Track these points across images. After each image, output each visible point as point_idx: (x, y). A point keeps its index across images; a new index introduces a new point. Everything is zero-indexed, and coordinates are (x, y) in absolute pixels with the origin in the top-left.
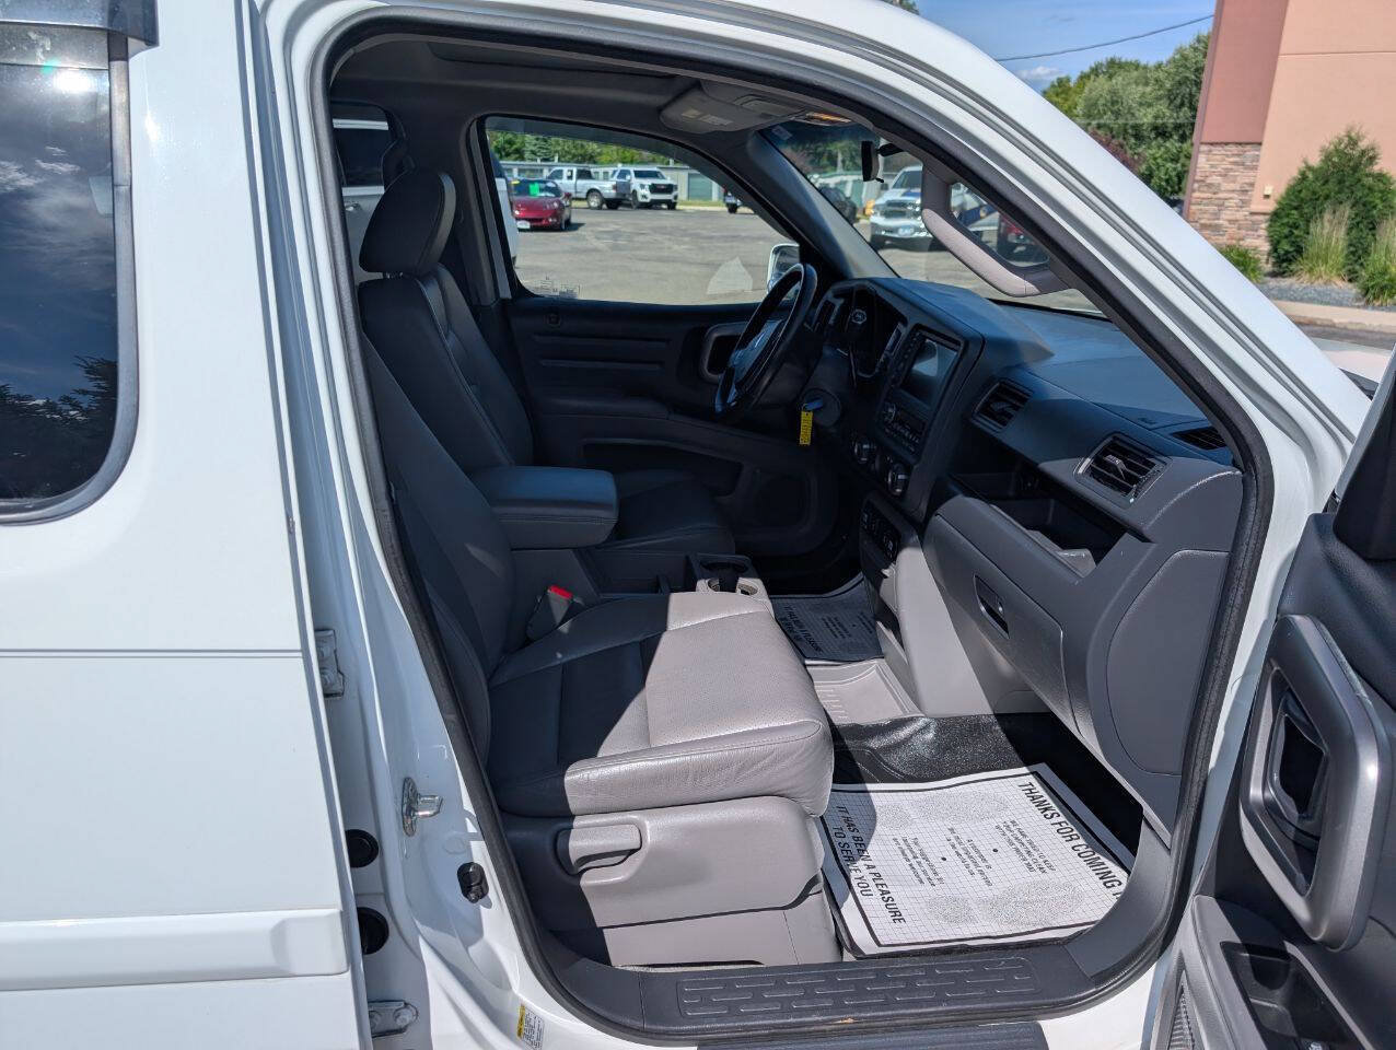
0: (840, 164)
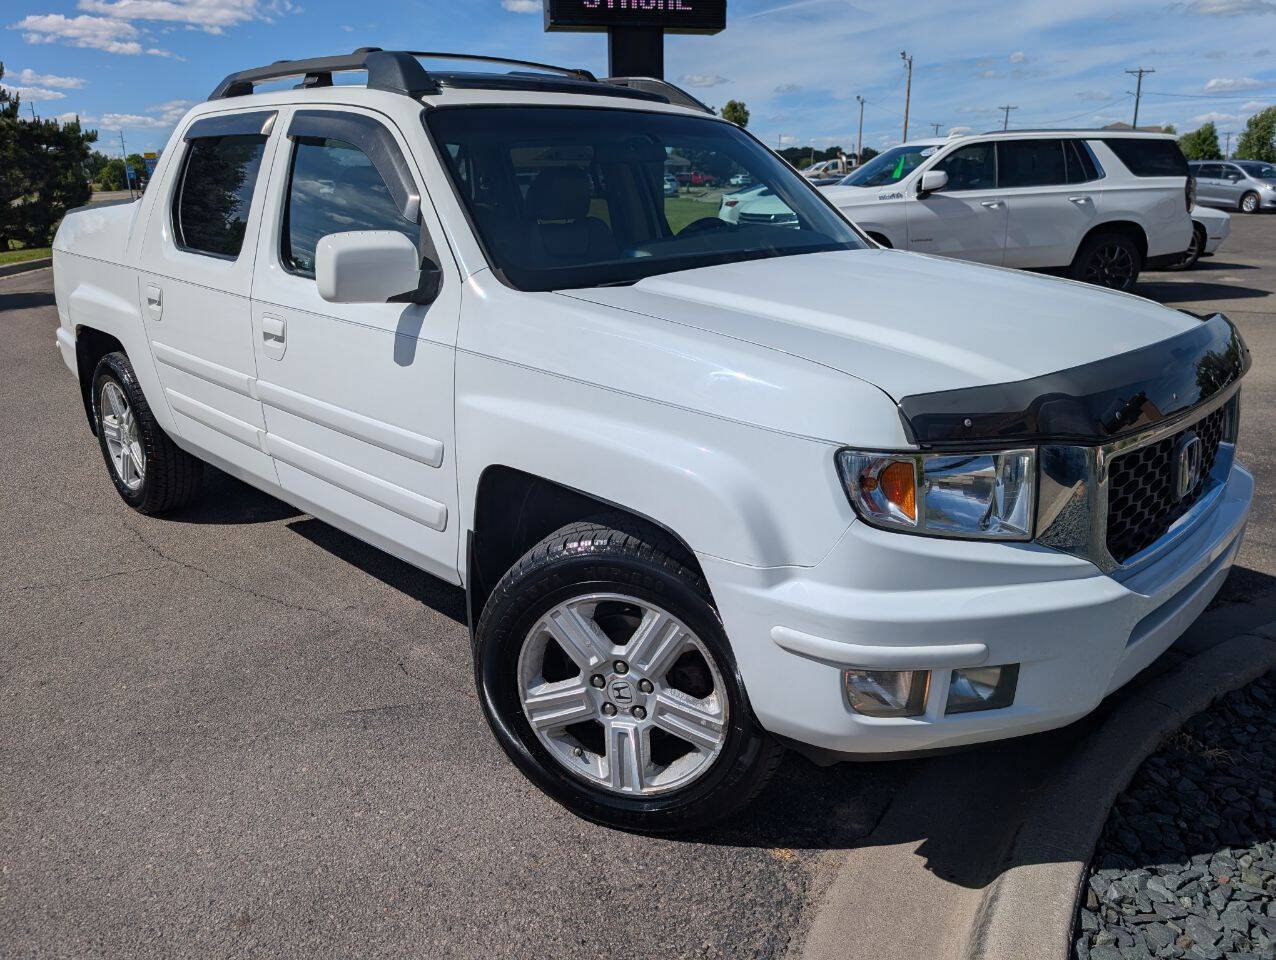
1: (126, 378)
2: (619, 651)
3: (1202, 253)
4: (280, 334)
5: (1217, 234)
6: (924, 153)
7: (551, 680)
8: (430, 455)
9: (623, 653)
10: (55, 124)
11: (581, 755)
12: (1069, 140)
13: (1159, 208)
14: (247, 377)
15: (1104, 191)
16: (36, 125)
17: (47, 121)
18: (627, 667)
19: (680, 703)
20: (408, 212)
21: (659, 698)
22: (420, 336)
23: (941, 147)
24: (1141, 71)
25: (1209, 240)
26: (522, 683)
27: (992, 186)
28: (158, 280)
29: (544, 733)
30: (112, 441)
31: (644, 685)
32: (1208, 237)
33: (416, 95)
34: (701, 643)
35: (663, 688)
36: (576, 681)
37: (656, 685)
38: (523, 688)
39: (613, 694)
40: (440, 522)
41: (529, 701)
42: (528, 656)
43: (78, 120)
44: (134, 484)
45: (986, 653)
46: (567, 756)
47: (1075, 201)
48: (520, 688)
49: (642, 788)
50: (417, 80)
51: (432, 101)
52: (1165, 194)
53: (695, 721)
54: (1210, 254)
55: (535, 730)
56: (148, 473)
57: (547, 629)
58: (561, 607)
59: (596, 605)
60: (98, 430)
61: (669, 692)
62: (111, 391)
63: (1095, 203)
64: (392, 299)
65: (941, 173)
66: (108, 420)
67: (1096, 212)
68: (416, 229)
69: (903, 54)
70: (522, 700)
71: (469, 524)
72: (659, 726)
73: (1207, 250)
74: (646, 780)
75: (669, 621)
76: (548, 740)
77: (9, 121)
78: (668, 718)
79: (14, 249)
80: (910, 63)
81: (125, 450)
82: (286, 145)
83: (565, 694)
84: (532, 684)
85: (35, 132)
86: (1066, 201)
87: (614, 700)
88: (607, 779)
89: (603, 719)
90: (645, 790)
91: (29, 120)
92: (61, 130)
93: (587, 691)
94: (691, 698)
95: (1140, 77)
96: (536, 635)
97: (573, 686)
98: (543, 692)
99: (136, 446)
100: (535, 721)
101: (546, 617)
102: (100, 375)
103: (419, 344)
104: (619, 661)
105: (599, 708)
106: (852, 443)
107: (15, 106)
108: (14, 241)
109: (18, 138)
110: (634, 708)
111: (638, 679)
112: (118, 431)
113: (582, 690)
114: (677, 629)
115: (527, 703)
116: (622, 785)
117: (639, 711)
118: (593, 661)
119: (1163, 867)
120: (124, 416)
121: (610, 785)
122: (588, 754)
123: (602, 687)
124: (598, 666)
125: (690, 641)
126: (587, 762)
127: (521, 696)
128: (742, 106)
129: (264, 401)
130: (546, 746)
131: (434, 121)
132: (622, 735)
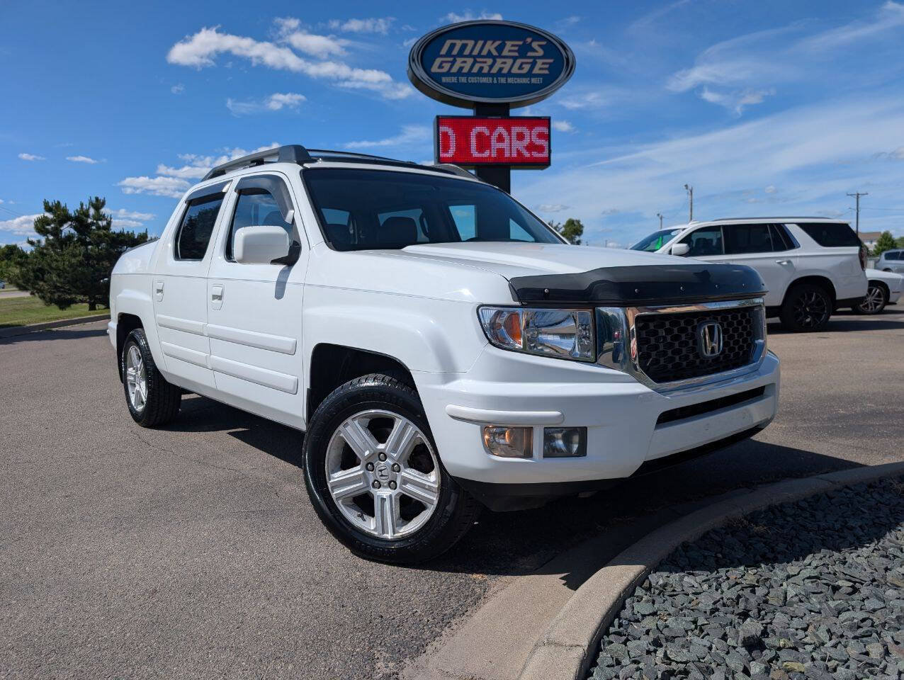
1: (143, 343)
2: (381, 446)
3: (887, 303)
4: (220, 294)
5: (896, 290)
6: (673, 234)
7: (344, 469)
8: (289, 348)
9: (383, 447)
10: (133, 234)
11: (361, 516)
12: (772, 224)
13: (841, 267)
14: (202, 323)
15: (801, 257)
16: (121, 234)
17: (128, 232)
18: (386, 457)
19: (415, 476)
20: (288, 220)
21: (403, 474)
22: (288, 281)
23: (684, 229)
24: (858, 194)
25: (891, 294)
26: (328, 471)
27: (720, 253)
28: (162, 278)
29: (340, 502)
30: (131, 384)
31: (396, 468)
32: (891, 292)
33: (300, 163)
34: (425, 437)
35: (405, 468)
36: (358, 468)
37: (402, 466)
38: (328, 473)
39: (379, 474)
40: (294, 388)
41: (332, 481)
42: (332, 453)
43: (146, 231)
44: (140, 408)
45: (563, 416)
46: (352, 516)
47: (779, 263)
48: (327, 474)
49: (394, 534)
50: (301, 155)
51: (308, 165)
52: (844, 259)
53: (422, 486)
54: (894, 304)
55: (334, 499)
56: (148, 398)
57: (341, 435)
58: (349, 420)
59: (369, 420)
60: (123, 376)
61: (409, 470)
62: (133, 352)
63: (794, 264)
64: (275, 262)
65: (684, 245)
66: (130, 370)
67: (795, 269)
68: (291, 227)
69: (686, 186)
70: (327, 480)
71: (307, 385)
72: (405, 493)
73: (891, 300)
74: (397, 529)
75: (407, 424)
76: (342, 506)
77: (105, 232)
78: (409, 487)
79: (99, 309)
80: (691, 192)
81: (137, 388)
82: (235, 195)
83: (352, 475)
84: (333, 472)
85: (121, 238)
86: (774, 263)
87: (379, 478)
88: (375, 530)
89: (373, 491)
90: (396, 535)
91: (117, 231)
92: (136, 237)
93: (364, 473)
94: (421, 473)
95: (858, 198)
96: (336, 439)
97: (356, 471)
98: (339, 476)
99: (143, 384)
100: (335, 493)
101: (341, 427)
102: (128, 342)
103: (287, 285)
104: (381, 453)
105: (371, 483)
106: (485, 302)
107: (109, 224)
108: (99, 305)
109: (110, 242)
110: (390, 482)
111: (392, 463)
112: (134, 376)
113: (361, 472)
114: (412, 428)
115: (330, 483)
116: (383, 533)
117: (392, 484)
118: (367, 453)
119: (697, 572)
120: (139, 366)
121: (376, 533)
122: (365, 517)
123: (372, 471)
124: (369, 457)
125: (419, 436)
126: (364, 520)
127: (327, 478)
128: (578, 222)
129: (210, 336)
130: (341, 510)
131: (307, 176)
132: (383, 500)
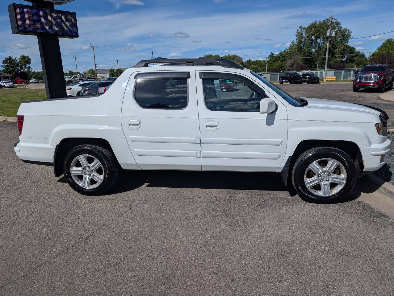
0: (318, 68)
39: (323, 178)
